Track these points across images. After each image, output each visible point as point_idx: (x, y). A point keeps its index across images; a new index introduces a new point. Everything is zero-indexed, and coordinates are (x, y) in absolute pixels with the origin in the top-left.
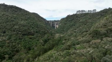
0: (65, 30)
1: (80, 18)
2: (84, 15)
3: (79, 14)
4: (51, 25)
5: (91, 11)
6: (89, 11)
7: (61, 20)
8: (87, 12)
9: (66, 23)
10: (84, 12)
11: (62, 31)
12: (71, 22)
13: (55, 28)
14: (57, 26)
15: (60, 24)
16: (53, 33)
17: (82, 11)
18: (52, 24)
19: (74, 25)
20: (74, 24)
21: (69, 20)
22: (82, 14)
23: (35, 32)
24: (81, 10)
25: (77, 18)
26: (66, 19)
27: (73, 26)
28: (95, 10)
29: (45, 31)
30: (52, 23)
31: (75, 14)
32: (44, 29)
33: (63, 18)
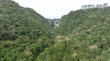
0: (68, 29)
1: (87, 14)
2: (93, 11)
3: (85, 10)
4: (50, 23)
5: (101, 5)
6: (98, 5)
7: (62, 18)
8: (95, 7)
9: (68, 20)
10: (92, 7)
11: (64, 31)
12: (76, 20)
13: (55, 28)
14: (58, 25)
15: (61, 22)
16: (52, 34)
17: (89, 6)
18: (52, 23)
19: (81, 23)
20: (81, 21)
21: (73, 17)
22: (89, 9)
23: (19, 33)
24: (87, 5)
25: (83, 14)
26: (68, 16)
27: (80, 25)
28: (107, 3)
29: (39, 32)
30: (51, 21)
31: (80, 10)
32: (38, 28)
33: (65, 15)
